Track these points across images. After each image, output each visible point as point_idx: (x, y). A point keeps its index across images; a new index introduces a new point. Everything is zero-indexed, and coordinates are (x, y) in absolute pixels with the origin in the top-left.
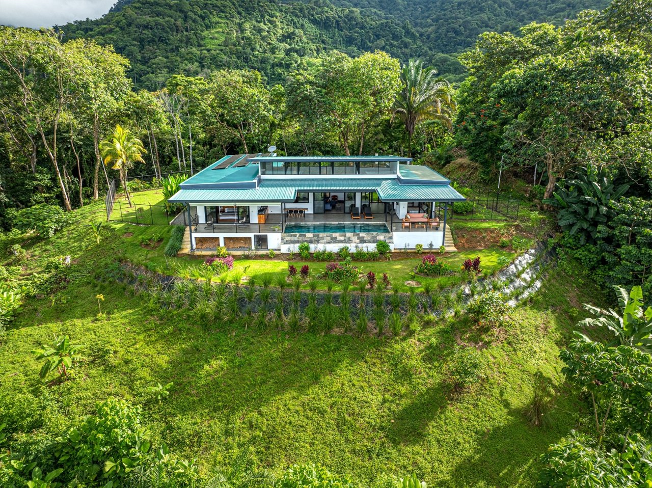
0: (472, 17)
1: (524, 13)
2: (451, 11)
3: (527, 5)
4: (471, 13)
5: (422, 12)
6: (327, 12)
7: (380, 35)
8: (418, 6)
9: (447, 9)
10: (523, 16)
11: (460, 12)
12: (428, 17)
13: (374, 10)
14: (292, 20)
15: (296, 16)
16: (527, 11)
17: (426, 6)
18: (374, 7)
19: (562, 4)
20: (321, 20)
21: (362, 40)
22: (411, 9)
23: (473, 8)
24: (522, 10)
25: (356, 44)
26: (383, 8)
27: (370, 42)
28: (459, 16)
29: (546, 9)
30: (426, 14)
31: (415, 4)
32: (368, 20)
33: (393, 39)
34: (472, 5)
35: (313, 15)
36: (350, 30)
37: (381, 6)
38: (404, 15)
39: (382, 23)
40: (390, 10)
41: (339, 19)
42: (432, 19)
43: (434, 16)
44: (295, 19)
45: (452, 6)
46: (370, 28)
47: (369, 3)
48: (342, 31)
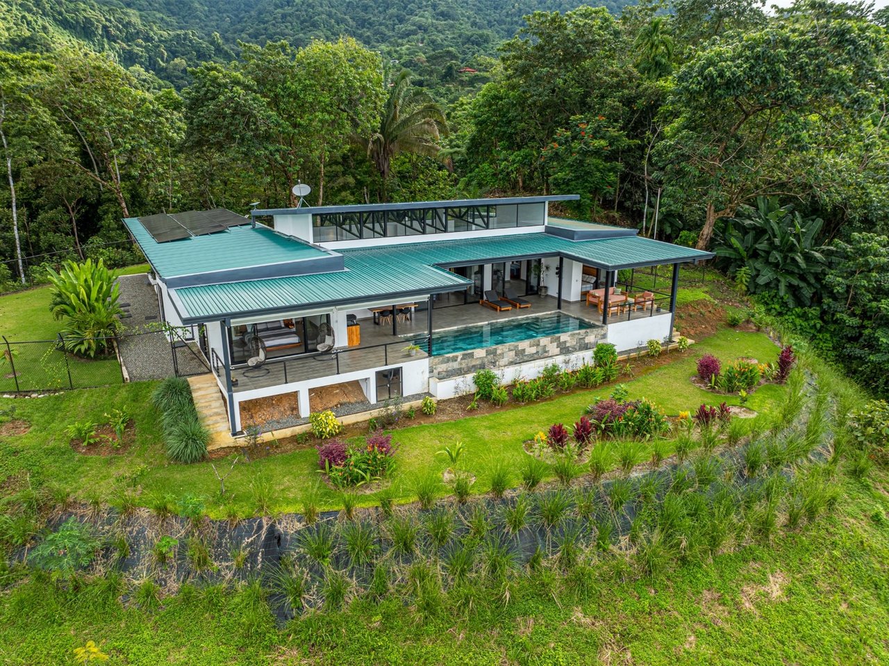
0: (305, 34)
1: (369, 34)
2: (274, 25)
3: (370, 24)
4: (302, 29)
5: (232, 23)
6: (84, 10)
7: (176, 52)
8: (225, 15)
9: (267, 22)
10: (368, 37)
11: (286, 27)
12: (242, 31)
13: (159, 15)
14: (24, 17)
15: (30, 11)
16: (372, 31)
17: (236, 16)
18: (159, 11)
19: (412, 25)
20: (78, 22)
21: (150, 57)
22: (216, 17)
23: (302, 23)
24: (365, 29)
25: (141, 64)
26: (174, 14)
27: (162, 60)
28: (286, 31)
29: (393, 30)
30: (239, 27)
31: (219, 12)
32: (155, 28)
33: (198, 59)
34: (302, 19)
35: (60, 13)
36: (129, 41)
37: (169, 10)
38: (206, 26)
39: (179, 35)
40: (184, 17)
41: (108, 24)
42: (249, 35)
43: (251, 30)
44: (29, 17)
45: (275, 18)
46: (161, 41)
47: (150, 4)
48: (115, 42)
